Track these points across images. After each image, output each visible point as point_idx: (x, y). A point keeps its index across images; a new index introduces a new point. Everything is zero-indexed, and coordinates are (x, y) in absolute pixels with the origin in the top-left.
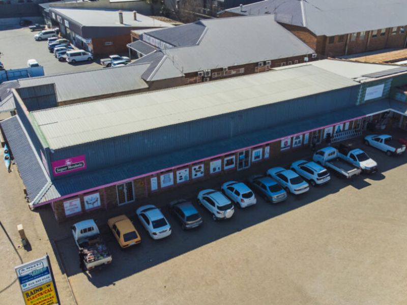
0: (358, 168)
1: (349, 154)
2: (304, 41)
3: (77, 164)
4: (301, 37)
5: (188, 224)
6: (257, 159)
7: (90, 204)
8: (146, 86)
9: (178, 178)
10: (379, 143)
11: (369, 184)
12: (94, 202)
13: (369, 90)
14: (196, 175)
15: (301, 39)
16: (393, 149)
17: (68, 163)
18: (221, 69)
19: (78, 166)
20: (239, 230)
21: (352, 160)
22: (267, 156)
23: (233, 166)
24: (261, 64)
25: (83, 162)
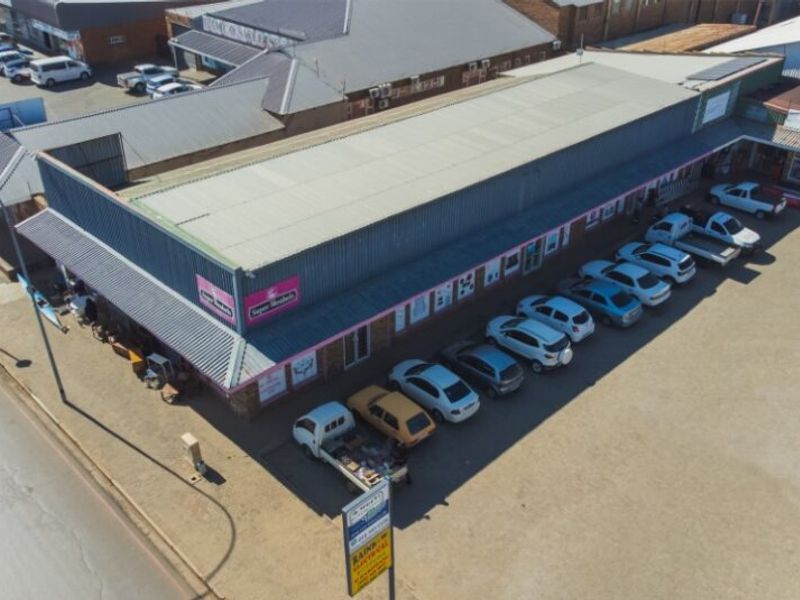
0: (735, 246)
1: (709, 224)
2: (532, 18)
3: (286, 296)
4: (526, 10)
5: (505, 386)
6: (552, 250)
7: (300, 373)
8: (279, 125)
9: (437, 302)
10: (740, 199)
11: (757, 274)
12: (307, 369)
13: (711, 103)
14: (463, 292)
15: (525, 14)
16: (768, 207)
17: (272, 295)
18: (408, 82)
19: (287, 299)
20: (592, 383)
21: (716, 234)
22: (566, 241)
23: (516, 268)
24: (473, 67)
25: (295, 290)
